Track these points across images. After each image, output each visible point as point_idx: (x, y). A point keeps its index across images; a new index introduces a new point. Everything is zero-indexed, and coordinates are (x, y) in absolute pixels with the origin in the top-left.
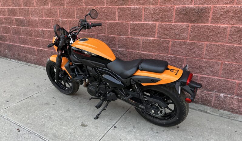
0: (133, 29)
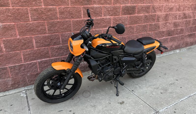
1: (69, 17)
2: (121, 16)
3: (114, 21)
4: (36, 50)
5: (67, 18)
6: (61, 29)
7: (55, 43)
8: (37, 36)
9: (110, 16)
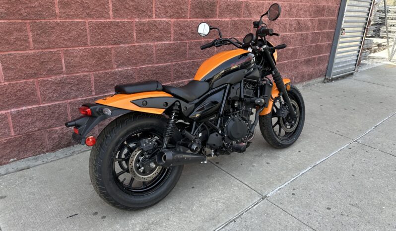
0: (140, 31)
1: (82, 14)
2: (189, 20)
3: (176, 28)
4: (4, 86)
5: (77, 16)
6: (64, 40)
7: (50, 70)
8: (6, 53)
9: (167, 17)
